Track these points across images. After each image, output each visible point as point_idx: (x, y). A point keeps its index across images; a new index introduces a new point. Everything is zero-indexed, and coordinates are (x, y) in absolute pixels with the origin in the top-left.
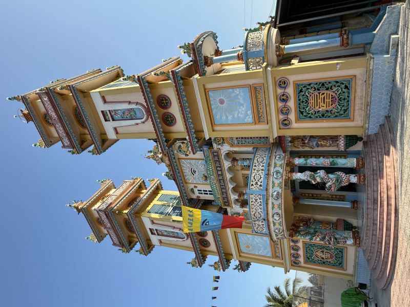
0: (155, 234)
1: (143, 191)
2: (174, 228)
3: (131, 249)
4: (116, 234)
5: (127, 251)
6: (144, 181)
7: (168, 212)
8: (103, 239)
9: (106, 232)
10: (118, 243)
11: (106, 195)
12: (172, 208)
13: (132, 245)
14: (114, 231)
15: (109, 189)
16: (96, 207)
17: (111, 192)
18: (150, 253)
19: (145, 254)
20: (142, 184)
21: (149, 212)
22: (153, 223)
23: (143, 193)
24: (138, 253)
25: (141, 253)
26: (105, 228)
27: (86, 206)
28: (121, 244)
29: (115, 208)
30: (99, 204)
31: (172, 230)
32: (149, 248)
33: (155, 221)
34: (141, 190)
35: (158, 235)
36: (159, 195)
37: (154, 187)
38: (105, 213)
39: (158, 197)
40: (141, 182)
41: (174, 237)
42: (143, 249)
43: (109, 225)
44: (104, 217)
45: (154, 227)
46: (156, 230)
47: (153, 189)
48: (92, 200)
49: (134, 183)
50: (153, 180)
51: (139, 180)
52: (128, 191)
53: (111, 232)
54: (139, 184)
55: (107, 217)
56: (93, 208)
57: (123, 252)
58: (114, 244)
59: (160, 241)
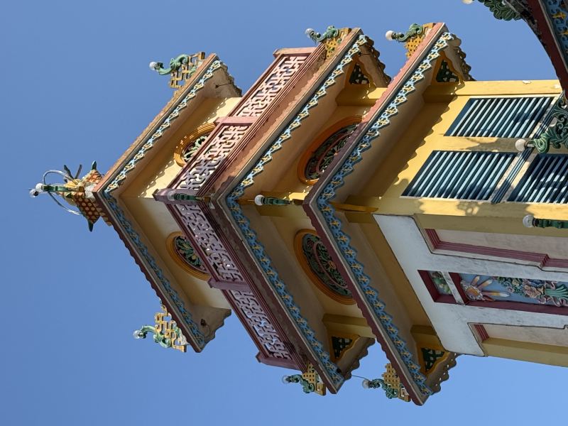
0: (449, 299)
1: (372, 96)
2: (546, 261)
3: (345, 374)
4: (266, 308)
5: (326, 384)
6: (369, 44)
7: (507, 185)
8: (211, 336)
9: (223, 303)
10: (281, 351)
11: (201, 129)
12: (526, 165)
13: (347, 355)
14: (258, 294)
15: (208, 101)
16: (162, 183)
17: (222, 113)
18: (436, 389)
19: (412, 397)
20: (366, 60)
21: (410, 191)
22: (435, 242)
23: (371, 103)
24: (381, 391)
25: (391, 393)
26: (215, 279)
27: (114, 186)
28: (297, 356)
29: (245, 183)
30: (172, 171)
31: (537, 275)
32: (427, 369)
33: (445, 235)
34: (363, 90)
35: (467, 301)
36: (455, 107)
37: (427, 64)
38: (204, 208)
39: (448, 118)
40: (356, 48)
41: (549, 309)
42: (399, 374)
43: (228, 267)
44: (202, 231)
45: (443, 264)
46: (457, 278)
47: (419, 76)
48: (141, 154)
49: (323, 56)
50: (418, 33)
51: (346, 38)
52: (299, 98)
53: (245, 298)
54: (348, 59)
55: (216, 227)
56: (149, 193)
57: (310, 388)
58: (265, 356)
59: (481, 333)
